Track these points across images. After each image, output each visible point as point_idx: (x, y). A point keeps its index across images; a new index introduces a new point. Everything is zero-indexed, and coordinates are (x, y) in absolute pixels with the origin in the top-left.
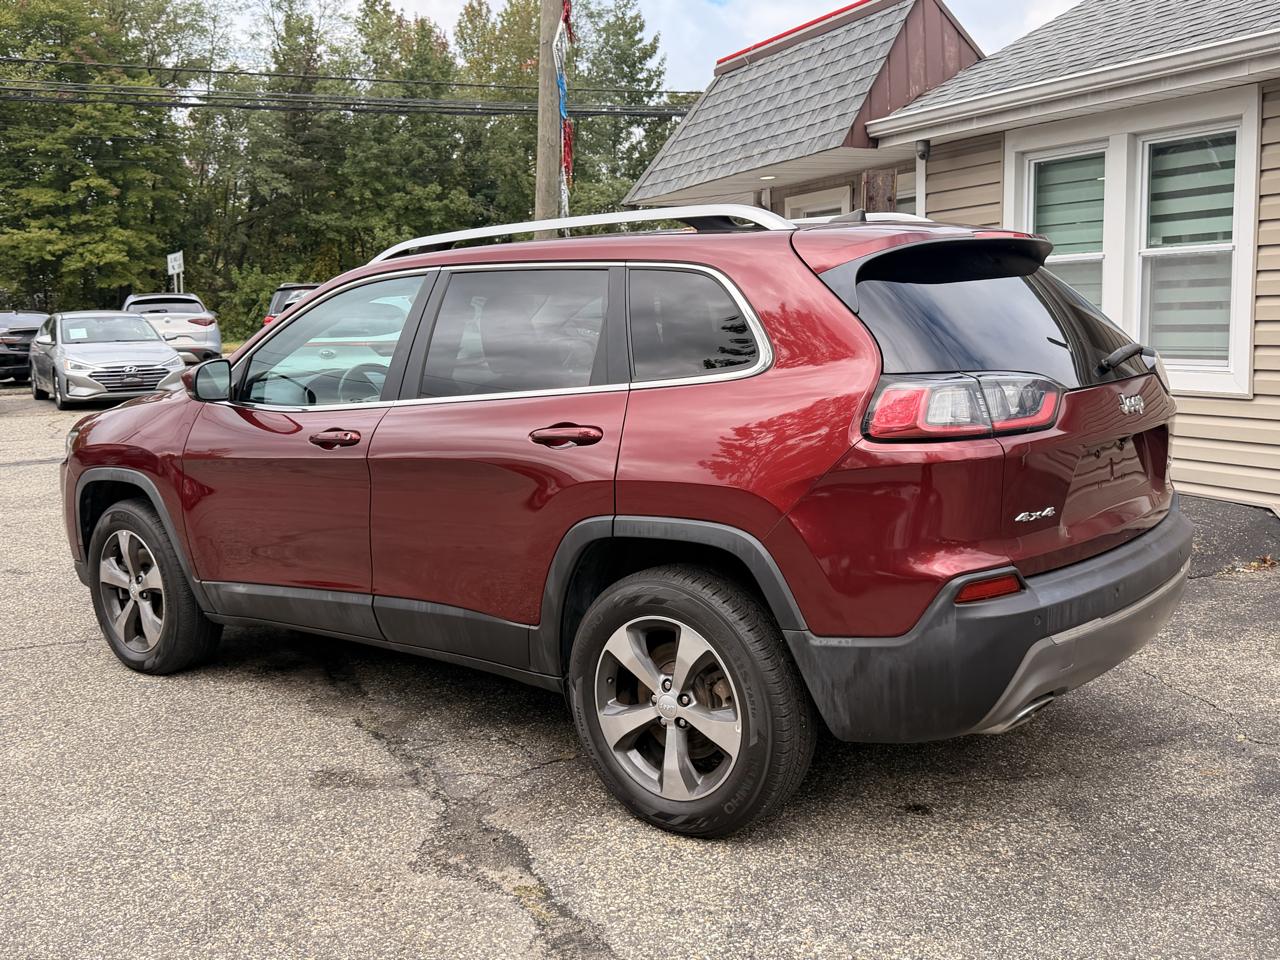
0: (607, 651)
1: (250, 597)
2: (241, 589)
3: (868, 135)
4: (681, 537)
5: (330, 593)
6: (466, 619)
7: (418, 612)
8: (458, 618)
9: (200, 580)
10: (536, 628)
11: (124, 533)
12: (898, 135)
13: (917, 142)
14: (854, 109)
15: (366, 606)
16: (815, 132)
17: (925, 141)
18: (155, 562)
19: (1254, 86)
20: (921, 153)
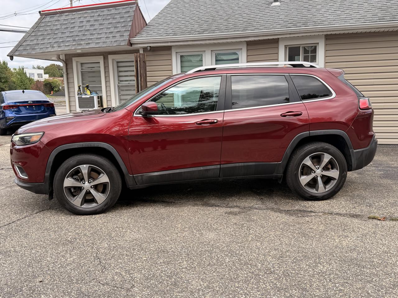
0: (304, 164)
1: (161, 176)
3: (130, 42)
4: (328, 134)
6: (255, 165)
7: (239, 166)
8: (253, 165)
9: (133, 175)
10: (280, 162)
11: (85, 166)
12: (140, 43)
13: (147, 46)
14: (126, 34)
15: (218, 168)
16: (111, 39)
17: (150, 46)
18: (105, 173)
19: (245, 42)
20: (149, 50)
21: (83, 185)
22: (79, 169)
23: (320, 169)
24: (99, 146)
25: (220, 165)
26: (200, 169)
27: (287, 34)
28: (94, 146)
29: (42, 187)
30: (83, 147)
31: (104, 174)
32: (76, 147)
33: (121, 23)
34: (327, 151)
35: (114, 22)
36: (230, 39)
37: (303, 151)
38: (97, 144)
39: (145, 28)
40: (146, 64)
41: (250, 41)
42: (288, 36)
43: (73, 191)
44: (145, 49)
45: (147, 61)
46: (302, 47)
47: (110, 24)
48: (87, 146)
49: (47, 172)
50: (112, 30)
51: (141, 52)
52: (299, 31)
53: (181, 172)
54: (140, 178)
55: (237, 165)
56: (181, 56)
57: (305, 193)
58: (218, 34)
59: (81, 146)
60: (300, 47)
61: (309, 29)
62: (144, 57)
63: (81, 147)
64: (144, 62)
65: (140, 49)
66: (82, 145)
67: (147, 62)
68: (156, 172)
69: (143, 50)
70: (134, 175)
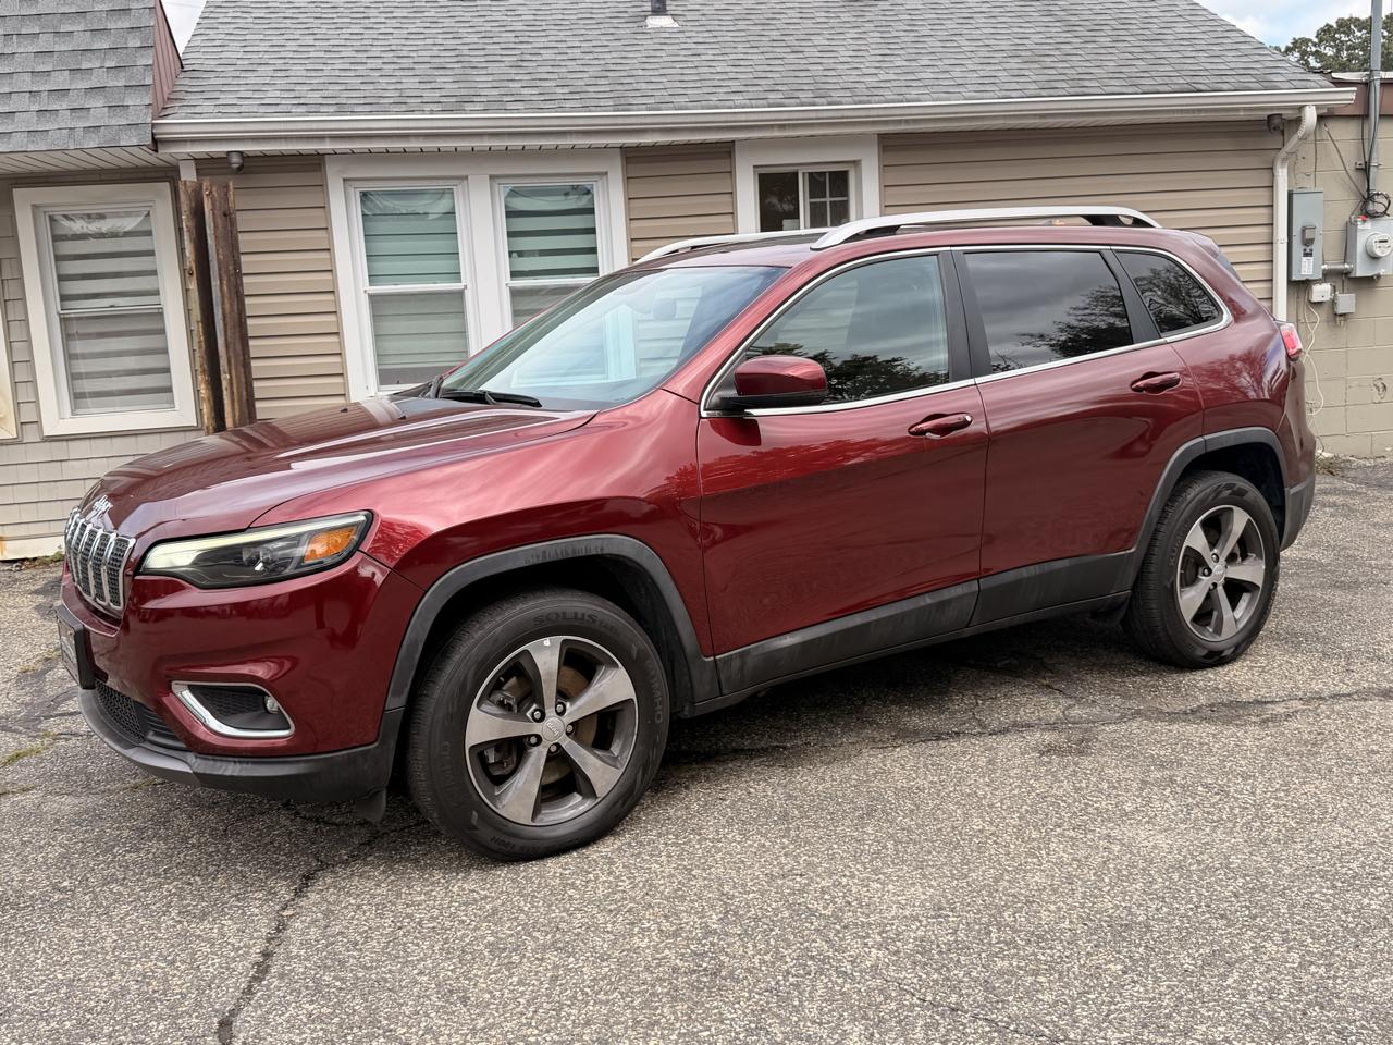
0: (1188, 547)
1: (804, 645)
2: (789, 640)
3: (153, 135)
5: (927, 595)
7: (1028, 578)
9: (714, 656)
10: (1133, 550)
11: (547, 642)
12: (194, 141)
13: (229, 153)
14: (138, 102)
15: (972, 593)
16: (66, 120)
17: (241, 153)
18: (620, 665)
19: (618, 150)
20: (236, 166)
21: (537, 728)
22: (524, 662)
23: (1222, 559)
24: (605, 552)
25: (978, 579)
26: (923, 604)
27: (772, 126)
28: (589, 554)
29: (366, 767)
30: (548, 559)
31: (617, 666)
32: (521, 563)
33: (97, 54)
34: (1238, 498)
35: (63, 48)
36: (574, 136)
37: (1185, 504)
38: (599, 544)
39: (182, 82)
40: (233, 223)
41: (638, 147)
42: (777, 133)
43: (492, 760)
44: (205, 165)
45: (238, 213)
46: (804, 173)
47: (47, 58)
48: (560, 557)
49: (398, 693)
50: (61, 80)
51: (188, 175)
52: (817, 119)
53: (868, 625)
54: (736, 664)
55: (1025, 572)
56: (364, 195)
57: (1193, 644)
58: (519, 116)
59: (538, 557)
60: (796, 174)
61: (845, 114)
62: (226, 194)
63: (541, 560)
64: (225, 215)
65: (181, 164)
66: (544, 552)
67: (239, 216)
68: (788, 636)
69: (197, 169)
70: (718, 657)
